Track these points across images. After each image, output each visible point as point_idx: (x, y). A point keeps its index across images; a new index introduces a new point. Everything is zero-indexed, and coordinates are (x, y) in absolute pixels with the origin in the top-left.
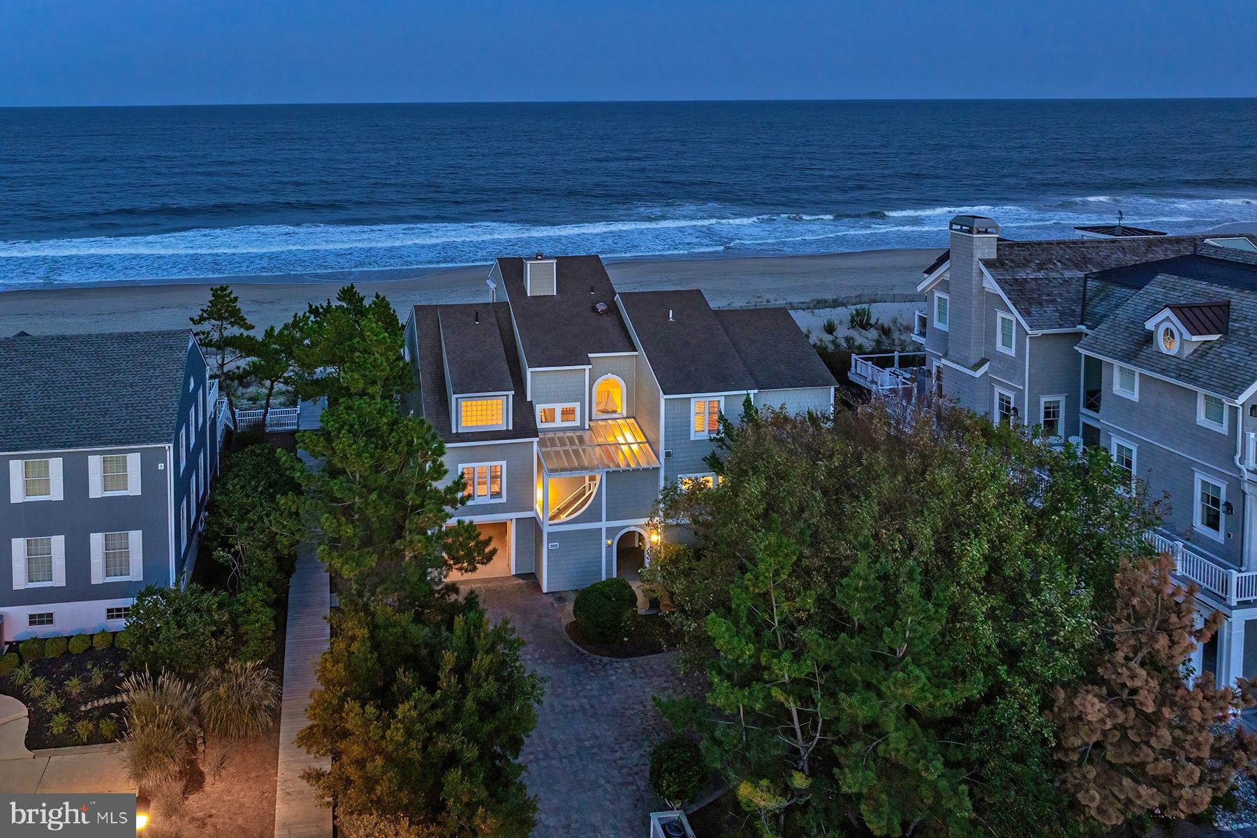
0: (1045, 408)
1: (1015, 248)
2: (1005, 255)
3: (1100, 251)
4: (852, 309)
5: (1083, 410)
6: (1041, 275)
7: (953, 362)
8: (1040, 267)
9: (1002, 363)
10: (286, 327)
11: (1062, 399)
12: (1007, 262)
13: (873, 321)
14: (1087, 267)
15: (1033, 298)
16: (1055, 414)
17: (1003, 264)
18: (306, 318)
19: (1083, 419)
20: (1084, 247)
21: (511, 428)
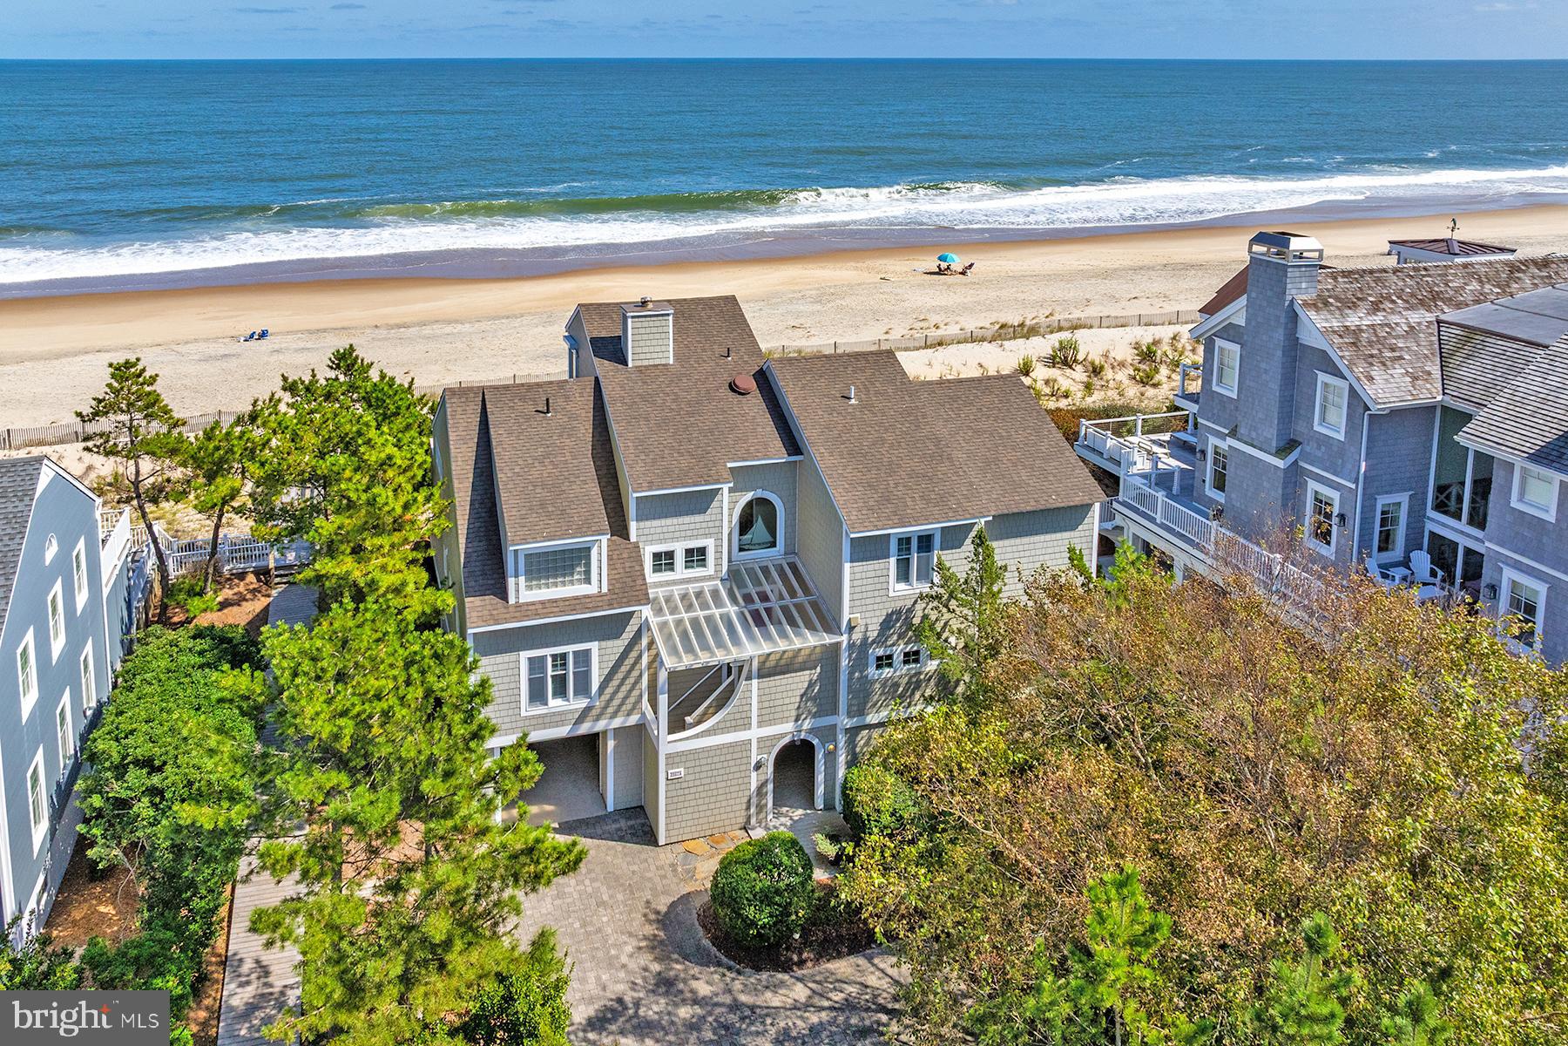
0: (1383, 513)
1: (1340, 279)
2: (1328, 290)
3: (1451, 281)
4: (1055, 339)
5: (1431, 513)
6: (1378, 318)
7: (1246, 443)
8: (1376, 308)
9: (1323, 448)
10: (239, 421)
11: (1403, 498)
12: (1331, 300)
13: (1080, 357)
14: (1436, 306)
15: (1372, 356)
16: (1395, 521)
17: (1326, 304)
18: (274, 401)
19: (1430, 526)
20: (1429, 276)
21: (605, 590)
